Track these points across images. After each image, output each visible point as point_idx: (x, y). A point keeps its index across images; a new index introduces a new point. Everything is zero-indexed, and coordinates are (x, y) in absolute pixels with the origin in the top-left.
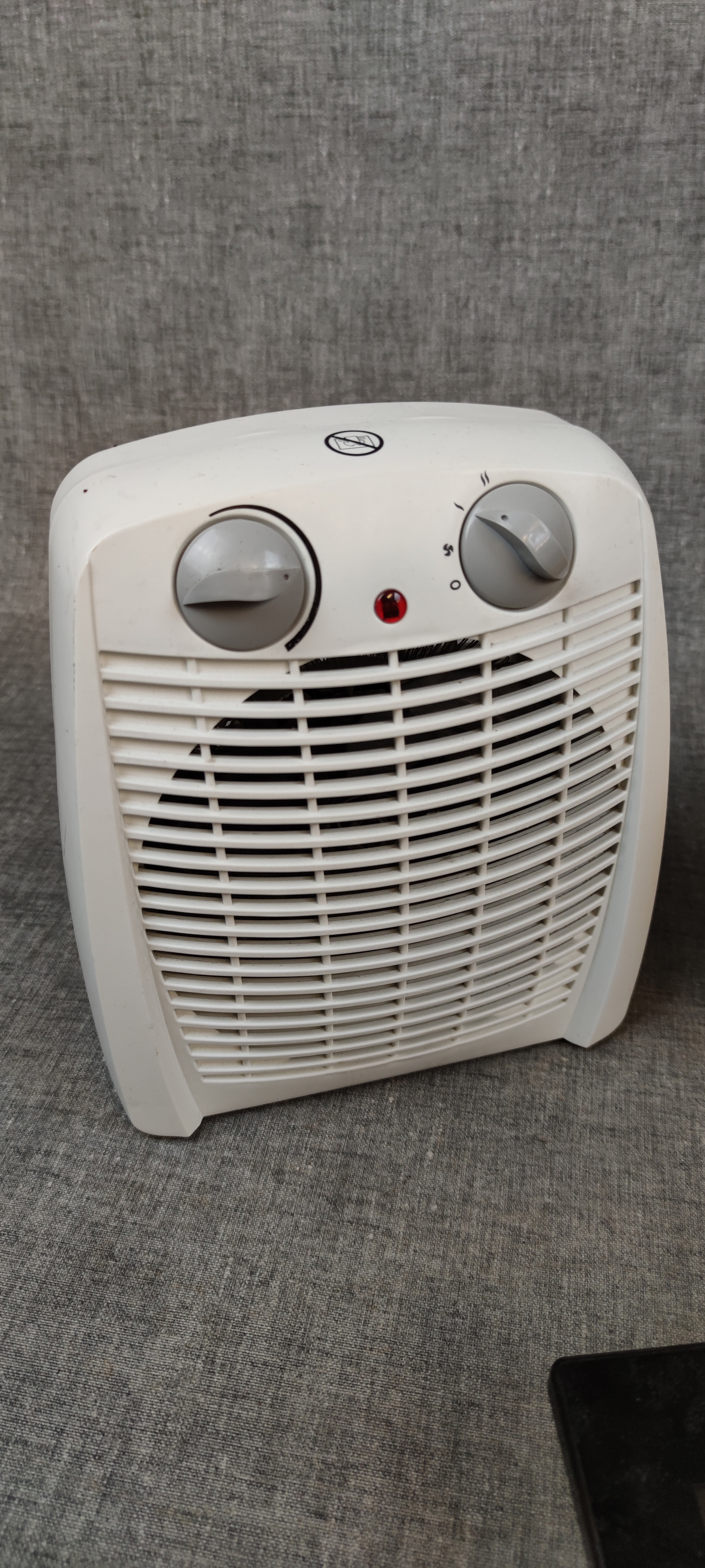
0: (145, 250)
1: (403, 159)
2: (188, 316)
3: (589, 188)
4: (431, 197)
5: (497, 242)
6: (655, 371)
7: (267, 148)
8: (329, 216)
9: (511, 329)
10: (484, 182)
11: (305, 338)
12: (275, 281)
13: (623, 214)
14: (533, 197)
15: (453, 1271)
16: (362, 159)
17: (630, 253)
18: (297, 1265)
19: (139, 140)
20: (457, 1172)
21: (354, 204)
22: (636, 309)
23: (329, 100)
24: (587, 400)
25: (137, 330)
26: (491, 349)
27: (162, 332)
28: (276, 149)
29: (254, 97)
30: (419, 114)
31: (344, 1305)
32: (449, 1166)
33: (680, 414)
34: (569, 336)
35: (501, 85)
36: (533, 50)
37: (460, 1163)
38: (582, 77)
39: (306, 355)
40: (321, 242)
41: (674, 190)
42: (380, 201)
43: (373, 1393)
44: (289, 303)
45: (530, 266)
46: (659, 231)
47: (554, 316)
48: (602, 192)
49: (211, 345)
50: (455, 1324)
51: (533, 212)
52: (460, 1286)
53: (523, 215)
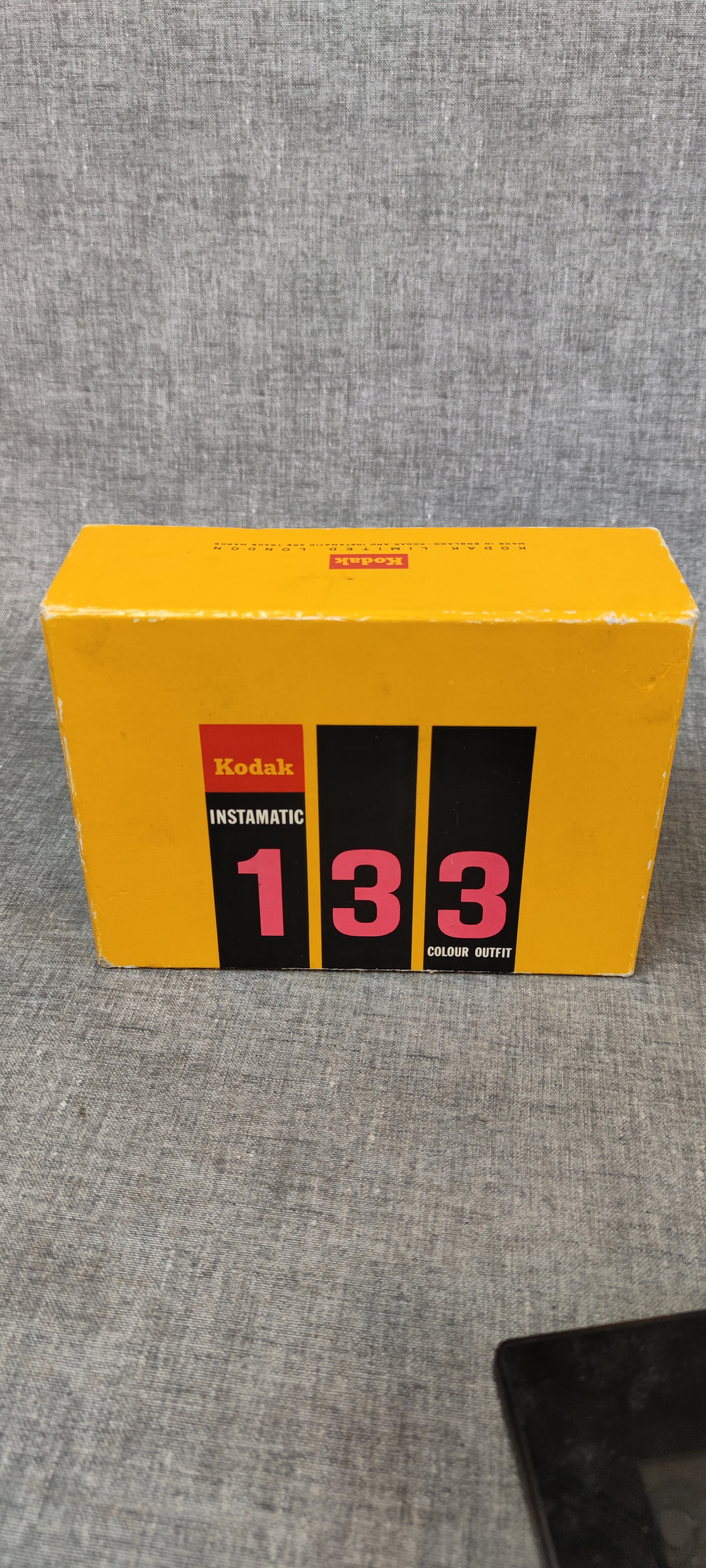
0: (64, 219)
1: (328, 129)
2: (110, 290)
3: (517, 161)
4: (358, 169)
5: (424, 216)
6: (585, 349)
7: (188, 115)
8: (253, 186)
9: (440, 305)
10: (412, 155)
11: (231, 313)
12: (200, 253)
13: (550, 189)
14: (461, 170)
15: (397, 1255)
16: (286, 127)
17: (558, 229)
18: (239, 1255)
19: (54, 105)
20: (399, 1155)
21: (279, 175)
22: (565, 285)
23: (251, 66)
24: (517, 378)
25: (58, 303)
26: (420, 325)
27: (84, 306)
28: (197, 116)
29: (174, 61)
30: (344, 82)
31: (287, 1293)
32: (392, 1149)
33: (610, 391)
34: (499, 313)
35: (426, 54)
36: (458, 20)
37: (402, 1145)
38: (507, 47)
39: (233, 330)
40: (246, 214)
41: (601, 165)
42: (305, 172)
43: (319, 1380)
44: (214, 276)
45: (459, 240)
46: (587, 206)
47: (483, 292)
48: (530, 166)
49: (134, 320)
50: (400, 1307)
51: (461, 185)
52: (403, 1268)
53: (451, 188)
